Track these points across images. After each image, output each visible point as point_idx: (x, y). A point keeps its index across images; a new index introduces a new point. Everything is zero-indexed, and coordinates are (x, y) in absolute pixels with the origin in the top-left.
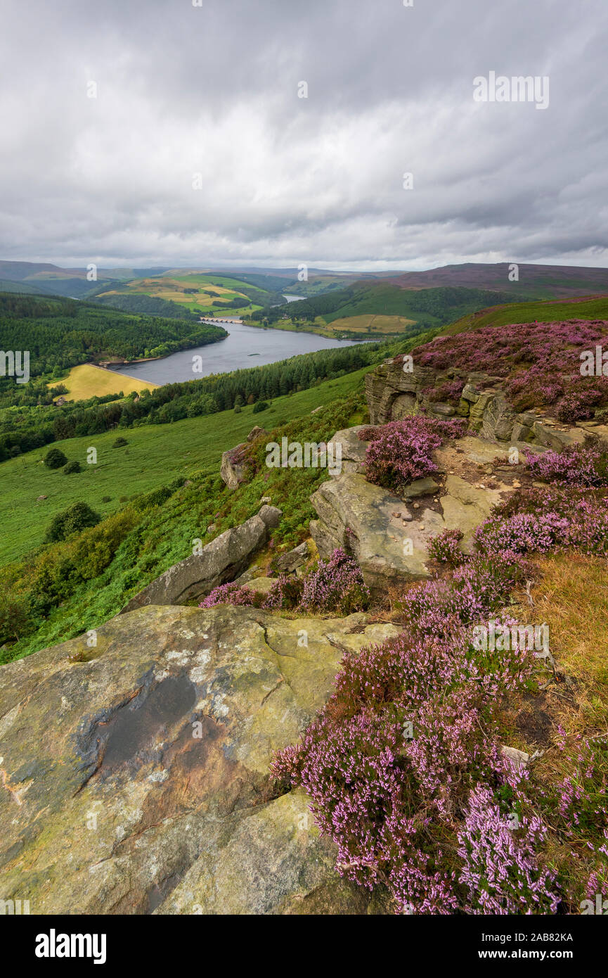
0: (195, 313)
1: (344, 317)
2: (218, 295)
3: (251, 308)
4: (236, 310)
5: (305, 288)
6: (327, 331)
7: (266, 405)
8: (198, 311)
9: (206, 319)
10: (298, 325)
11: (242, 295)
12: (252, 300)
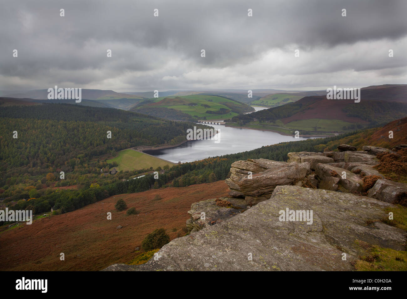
0: (195, 118)
1: (296, 120)
2: (209, 107)
4: (222, 116)
5: (267, 102)
8: (197, 116)
9: (201, 122)
10: (263, 126)
11: (225, 107)
12: (231, 110)
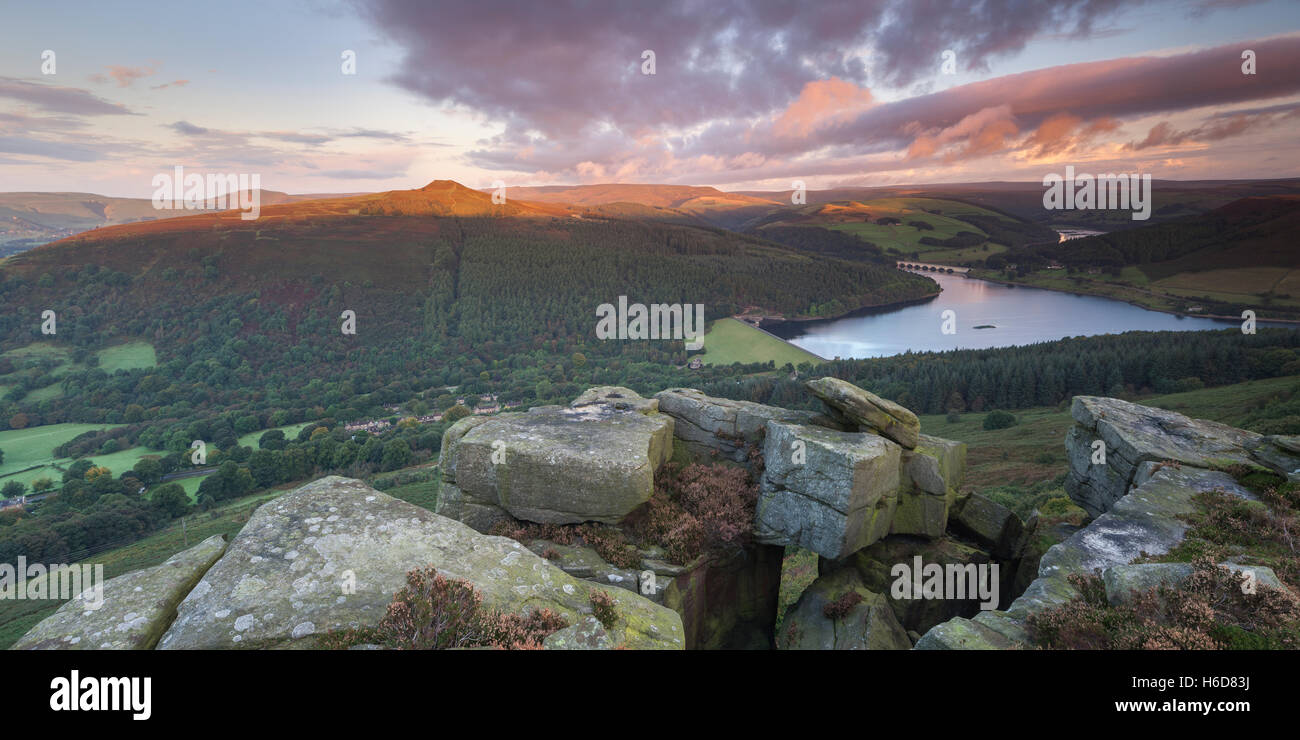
0: (889, 254)
2: (930, 228)
3: (985, 249)
4: (957, 252)
6: (1148, 296)
7: (1011, 419)
8: (895, 251)
9: (906, 264)
10: (1079, 281)
11: (971, 228)
12: (987, 236)
